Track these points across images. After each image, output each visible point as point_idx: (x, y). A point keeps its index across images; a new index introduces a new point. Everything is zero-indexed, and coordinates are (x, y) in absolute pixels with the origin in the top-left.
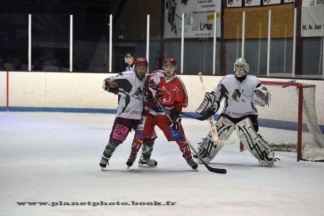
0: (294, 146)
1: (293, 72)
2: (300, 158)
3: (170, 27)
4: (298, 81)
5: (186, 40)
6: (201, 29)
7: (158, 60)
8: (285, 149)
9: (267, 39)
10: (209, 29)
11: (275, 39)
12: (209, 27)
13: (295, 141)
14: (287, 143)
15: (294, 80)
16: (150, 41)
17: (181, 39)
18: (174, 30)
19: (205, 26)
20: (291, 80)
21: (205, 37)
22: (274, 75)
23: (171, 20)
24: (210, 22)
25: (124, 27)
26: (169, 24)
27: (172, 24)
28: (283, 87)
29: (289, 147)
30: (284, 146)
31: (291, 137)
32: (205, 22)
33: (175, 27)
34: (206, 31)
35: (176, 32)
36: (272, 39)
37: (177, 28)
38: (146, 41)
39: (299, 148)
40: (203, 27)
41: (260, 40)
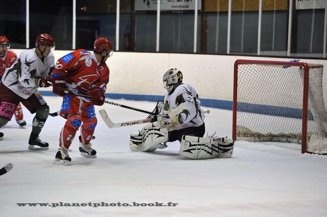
0: (295, 136)
1: (289, 50)
2: (304, 150)
4: (301, 61)
5: (162, 13)
6: (179, 1)
7: (127, 36)
8: (284, 139)
9: (258, 11)
10: (188, 1)
11: (268, 11)
13: (299, 130)
14: (286, 133)
15: (296, 60)
16: (120, 14)
17: (156, 11)
18: (146, 1)
20: (294, 59)
21: (183, 9)
22: (266, 53)
28: (284, 67)
29: (289, 137)
30: (283, 136)
31: (294, 126)
34: (183, 3)
35: (148, 4)
36: (263, 12)
38: (115, 14)
39: (304, 139)
41: (243, 14)
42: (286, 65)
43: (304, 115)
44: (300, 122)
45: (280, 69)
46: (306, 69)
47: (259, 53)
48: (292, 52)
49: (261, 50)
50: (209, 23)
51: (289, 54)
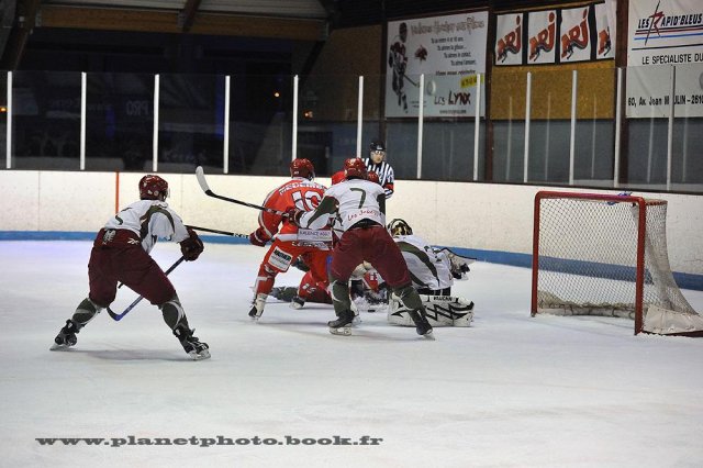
0: (625, 308)
1: (616, 178)
2: (639, 328)
3: (396, 97)
4: (635, 194)
5: (426, 120)
6: (451, 102)
9: (570, 120)
10: (465, 103)
11: (585, 120)
12: (465, 98)
13: (631, 299)
14: (612, 302)
15: (627, 192)
16: (364, 121)
17: (417, 118)
18: (402, 103)
19: (457, 97)
20: (623, 192)
21: (457, 115)
22: (582, 182)
23: (398, 86)
24: (466, 90)
25: (315, 98)
26: (394, 93)
27: (399, 93)
28: (609, 204)
29: (616, 308)
30: (607, 307)
31: (624, 292)
32: (458, 89)
33: (405, 97)
34: (458, 106)
35: (406, 107)
36: (578, 121)
37: (408, 101)
38: (356, 122)
39: (638, 312)
40: (453, 99)
41: (548, 124)
42: (613, 200)
43: (639, 276)
44: (632, 286)
45: (603, 205)
46: (642, 206)
47: (571, 182)
48: (620, 181)
49: (575, 178)
50: (496, 137)
51: (616, 185)
